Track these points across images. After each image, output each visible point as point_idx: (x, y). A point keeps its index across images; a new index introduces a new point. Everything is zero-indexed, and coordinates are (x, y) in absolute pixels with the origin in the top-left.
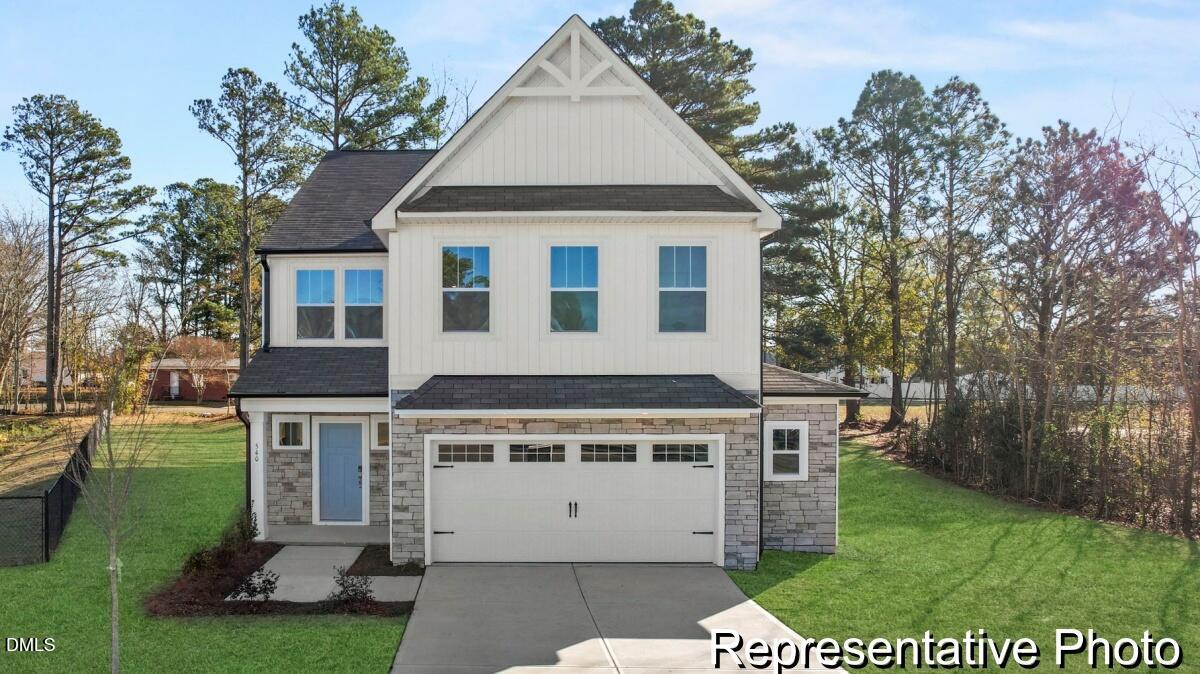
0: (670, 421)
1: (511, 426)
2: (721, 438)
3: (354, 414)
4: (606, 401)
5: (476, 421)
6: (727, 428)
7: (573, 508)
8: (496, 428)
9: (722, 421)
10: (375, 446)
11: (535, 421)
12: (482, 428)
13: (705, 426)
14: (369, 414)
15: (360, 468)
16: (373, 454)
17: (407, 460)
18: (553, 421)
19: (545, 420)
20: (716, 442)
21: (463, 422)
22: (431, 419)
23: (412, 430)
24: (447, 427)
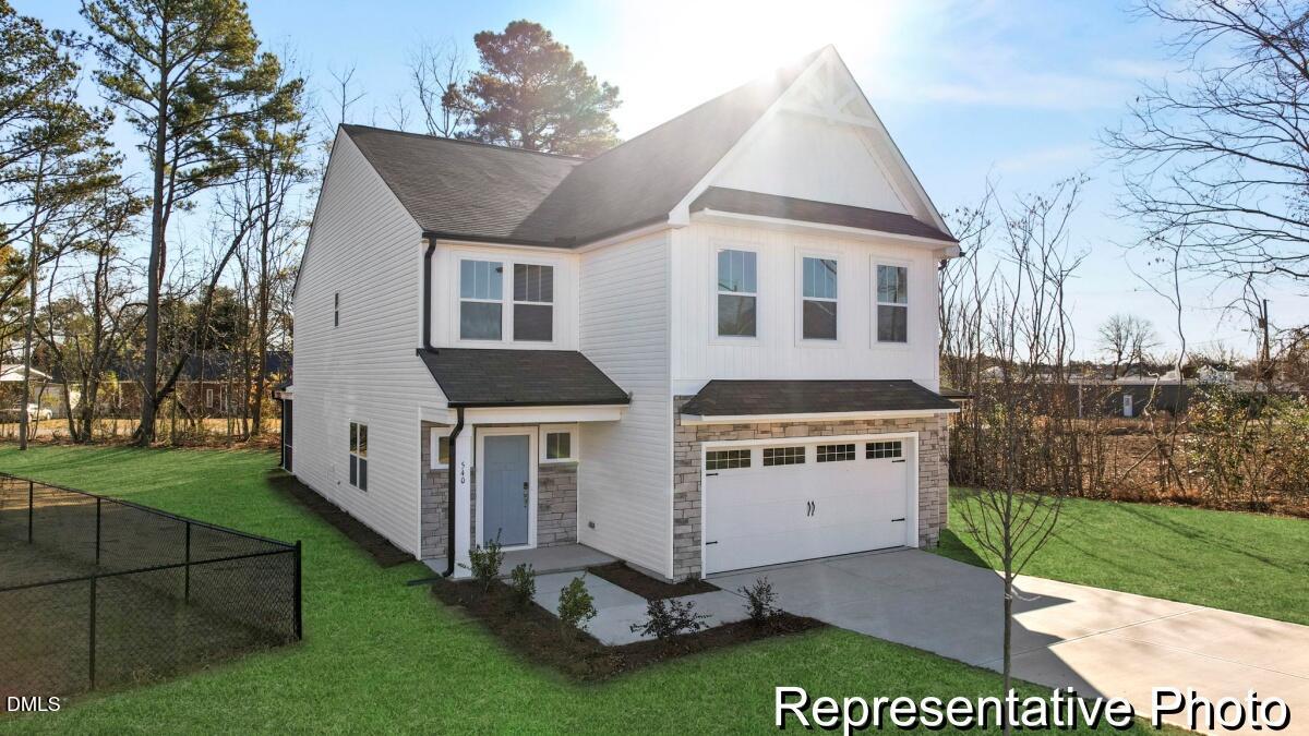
0: (886, 422)
1: (775, 430)
2: (916, 435)
3: (523, 425)
4: (858, 404)
5: (746, 427)
6: (920, 426)
7: (811, 506)
8: (763, 432)
9: (919, 420)
10: (544, 460)
11: (792, 424)
12: (750, 433)
13: (907, 425)
14: (538, 425)
15: (526, 485)
16: (542, 468)
17: (688, 469)
18: (805, 424)
19: (800, 424)
20: (912, 439)
21: (736, 427)
22: (709, 426)
23: (692, 437)
24: (723, 434)
